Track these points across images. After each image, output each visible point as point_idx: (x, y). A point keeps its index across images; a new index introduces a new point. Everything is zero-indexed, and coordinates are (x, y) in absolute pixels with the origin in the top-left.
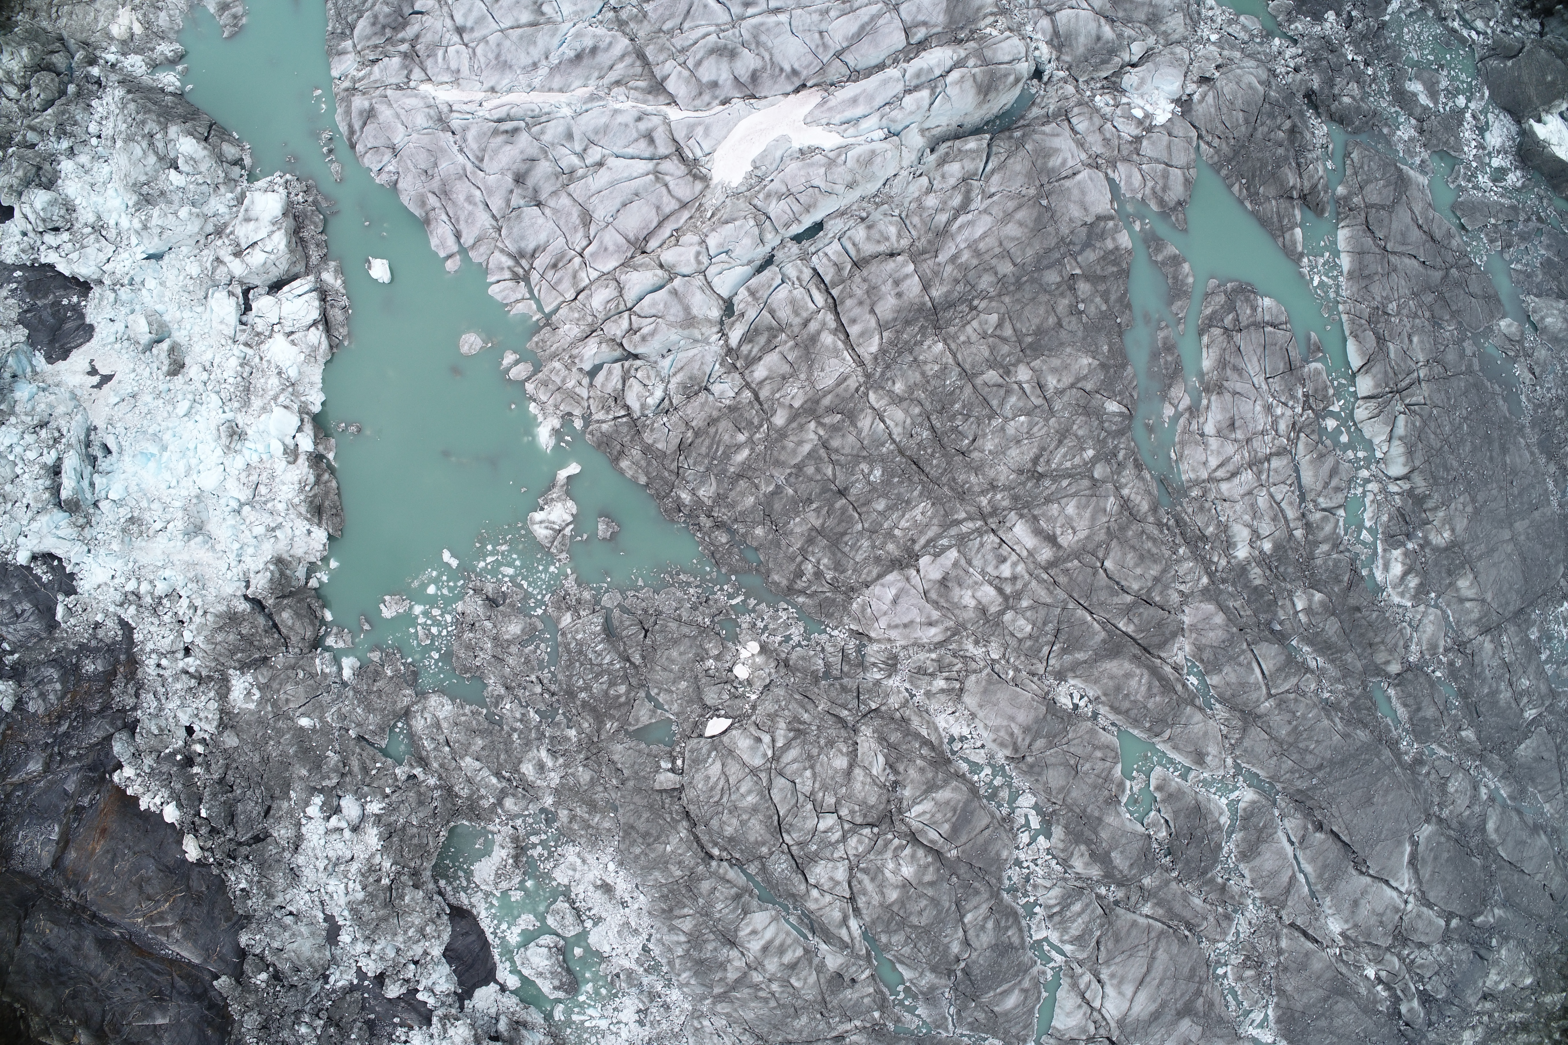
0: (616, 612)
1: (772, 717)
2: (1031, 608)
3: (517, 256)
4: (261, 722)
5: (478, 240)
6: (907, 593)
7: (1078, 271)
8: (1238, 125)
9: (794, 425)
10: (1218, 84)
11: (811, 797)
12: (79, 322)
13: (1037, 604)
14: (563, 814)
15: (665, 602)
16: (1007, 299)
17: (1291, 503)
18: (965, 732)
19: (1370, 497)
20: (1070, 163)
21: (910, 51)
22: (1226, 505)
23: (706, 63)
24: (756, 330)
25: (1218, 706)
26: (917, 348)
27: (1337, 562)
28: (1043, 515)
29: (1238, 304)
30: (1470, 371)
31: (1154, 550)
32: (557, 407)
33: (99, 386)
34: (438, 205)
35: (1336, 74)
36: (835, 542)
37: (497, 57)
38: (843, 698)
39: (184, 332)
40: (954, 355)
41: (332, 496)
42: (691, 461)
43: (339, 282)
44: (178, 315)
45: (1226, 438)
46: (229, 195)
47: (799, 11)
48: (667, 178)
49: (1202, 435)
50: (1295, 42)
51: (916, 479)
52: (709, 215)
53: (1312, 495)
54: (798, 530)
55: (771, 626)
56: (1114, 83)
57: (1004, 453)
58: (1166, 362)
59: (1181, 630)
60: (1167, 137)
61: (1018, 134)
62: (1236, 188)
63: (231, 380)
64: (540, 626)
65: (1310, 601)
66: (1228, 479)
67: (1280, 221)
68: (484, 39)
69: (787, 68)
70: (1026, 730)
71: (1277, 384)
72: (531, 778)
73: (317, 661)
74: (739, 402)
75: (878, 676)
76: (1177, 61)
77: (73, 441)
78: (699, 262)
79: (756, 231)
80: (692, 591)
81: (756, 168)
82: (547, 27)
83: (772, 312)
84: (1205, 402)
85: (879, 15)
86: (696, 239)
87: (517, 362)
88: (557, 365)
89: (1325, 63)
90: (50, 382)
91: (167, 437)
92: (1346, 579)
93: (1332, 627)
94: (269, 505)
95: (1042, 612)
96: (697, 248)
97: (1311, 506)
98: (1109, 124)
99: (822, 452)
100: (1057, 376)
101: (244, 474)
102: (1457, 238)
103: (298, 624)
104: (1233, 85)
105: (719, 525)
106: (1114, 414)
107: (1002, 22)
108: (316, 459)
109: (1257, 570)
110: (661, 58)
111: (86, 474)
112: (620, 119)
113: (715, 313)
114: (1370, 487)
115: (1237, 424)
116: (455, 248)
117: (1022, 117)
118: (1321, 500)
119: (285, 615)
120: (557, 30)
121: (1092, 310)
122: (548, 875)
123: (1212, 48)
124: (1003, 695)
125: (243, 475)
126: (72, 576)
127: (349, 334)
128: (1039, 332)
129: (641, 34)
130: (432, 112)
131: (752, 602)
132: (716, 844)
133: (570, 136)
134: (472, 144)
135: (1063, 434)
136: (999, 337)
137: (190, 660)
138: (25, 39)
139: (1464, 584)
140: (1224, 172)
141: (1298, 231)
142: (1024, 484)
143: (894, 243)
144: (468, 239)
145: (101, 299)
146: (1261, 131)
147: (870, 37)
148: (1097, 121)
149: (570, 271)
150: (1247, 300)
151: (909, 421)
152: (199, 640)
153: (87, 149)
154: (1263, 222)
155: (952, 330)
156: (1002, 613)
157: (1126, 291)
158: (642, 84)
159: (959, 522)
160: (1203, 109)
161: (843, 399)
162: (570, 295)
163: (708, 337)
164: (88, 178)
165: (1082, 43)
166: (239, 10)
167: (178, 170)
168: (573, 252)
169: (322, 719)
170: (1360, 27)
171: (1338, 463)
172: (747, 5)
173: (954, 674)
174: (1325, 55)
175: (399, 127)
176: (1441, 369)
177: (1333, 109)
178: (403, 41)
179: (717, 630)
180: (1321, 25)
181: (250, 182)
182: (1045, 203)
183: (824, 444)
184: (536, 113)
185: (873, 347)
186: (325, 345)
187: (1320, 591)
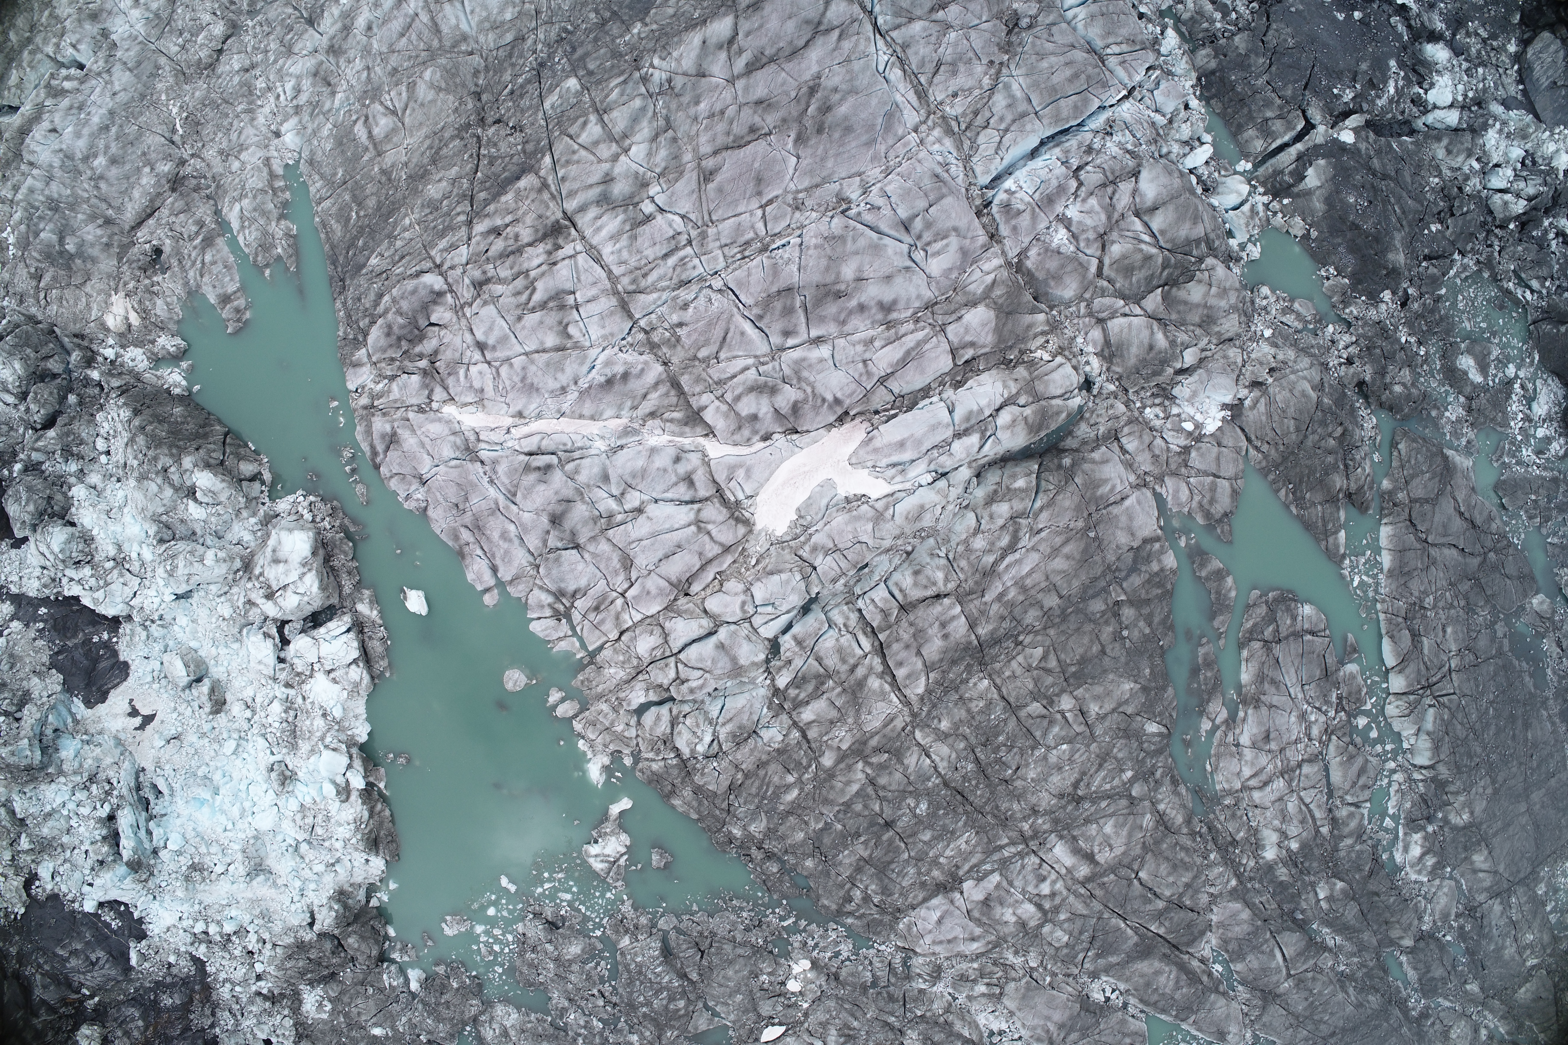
0: (673, 935)
1: (824, 1025)
2: (1068, 920)
3: (559, 595)
4: (335, 1030)
5: (516, 577)
6: (952, 914)
7: (1123, 597)
8: (1289, 433)
9: (842, 766)
10: (1271, 390)
12: (113, 660)
13: (1074, 916)
15: (720, 925)
16: (1052, 632)
17: (1319, 806)
18: (1004, 1026)
19: (1395, 787)
20: (1119, 488)
21: (956, 374)
22: (1258, 811)
23: (745, 400)
24: (803, 678)
25: (1240, 988)
26: (963, 687)
27: (1360, 853)
28: (1082, 835)
29: (1279, 614)
30: (1500, 653)
31: (1187, 859)
32: (606, 746)
33: (142, 727)
34: (472, 540)
35: (1389, 362)
36: (882, 870)
37: (523, 379)
38: (890, 1007)
39: (222, 669)
40: (999, 689)
41: (388, 825)
42: (742, 801)
43: (375, 612)
44: (213, 652)
45: (1261, 749)
46: (253, 520)
47: (842, 340)
48: (710, 527)
49: (1237, 745)
50: (1349, 325)
51: (961, 810)
52: (753, 562)
53: (1340, 793)
54: (847, 861)
55: (821, 945)
56: (1164, 389)
57: (1046, 780)
58: (1206, 678)
59: (1209, 928)
60: (1216, 449)
61: (1067, 461)
62: (1283, 492)
63: (277, 725)
64: (600, 946)
65: (1332, 890)
66: (1260, 788)
67: (1324, 526)
68: (508, 359)
69: (829, 397)
70: (1061, 1026)
71: (1312, 690)
73: (385, 977)
74: (788, 745)
75: (923, 986)
76: (1229, 366)
77: (125, 791)
78: (744, 612)
79: (802, 585)
80: (745, 914)
81: (801, 517)
82: (575, 353)
83: (819, 660)
84: (1241, 714)
85: (926, 340)
86: (741, 587)
87: (563, 700)
88: (603, 707)
89: (1378, 351)
90: (92, 731)
91: (217, 777)
92: (1367, 867)
93: (1351, 912)
94: (327, 844)
95: (1079, 923)
96: (742, 597)
97: (1338, 803)
98: (1159, 441)
99: (870, 790)
100: (1099, 703)
102: (1498, 521)
103: (363, 947)
104: (1286, 394)
105: (770, 856)
106: (1154, 735)
107: (1054, 342)
108: (369, 793)
109: (1284, 870)
110: (697, 389)
111: (142, 824)
112: (658, 461)
113: (762, 656)
114: (1395, 777)
115: (1272, 736)
116: (492, 582)
117: (1070, 433)
118: (1347, 798)
119: (350, 941)
120: (584, 357)
121: (1136, 633)
123: (1266, 348)
124: (1040, 1000)
125: (298, 817)
126: (140, 921)
127: (390, 665)
128: (1083, 661)
129: (675, 360)
130: (458, 441)
131: (803, 923)
133: (606, 478)
134: (503, 480)
135: (1103, 758)
136: (1043, 669)
137: (262, 983)
138: (14, 346)
139: (1479, 858)
140: (1271, 477)
141: (1342, 534)
142: (1064, 808)
143: (941, 587)
144: (505, 574)
145: (132, 635)
146: (1312, 439)
147: (915, 363)
148: (1146, 438)
149: (613, 613)
150: (1288, 609)
151: (954, 755)
152: (271, 969)
153: (96, 466)
154: (1308, 526)
155: (997, 666)
156: (1041, 926)
157: (1170, 612)
158: (677, 415)
159: (1002, 847)
160: (1256, 415)
161: (890, 739)
162: (614, 635)
163: (755, 678)
164: (103, 506)
165: (1134, 353)
166: (241, 303)
167: (196, 500)
168: (615, 594)
169: (393, 1028)
170: (1416, 305)
171: (1367, 761)
172: (787, 334)
173: (995, 981)
174: (1379, 342)
175: (426, 456)
176: (1472, 657)
177: (1384, 398)
178: (421, 356)
179: (770, 948)
180: (1376, 307)
181: (272, 499)
182: (1092, 534)
183: (872, 782)
184: (569, 447)
185: (920, 688)
186: (366, 678)
187: (1342, 880)
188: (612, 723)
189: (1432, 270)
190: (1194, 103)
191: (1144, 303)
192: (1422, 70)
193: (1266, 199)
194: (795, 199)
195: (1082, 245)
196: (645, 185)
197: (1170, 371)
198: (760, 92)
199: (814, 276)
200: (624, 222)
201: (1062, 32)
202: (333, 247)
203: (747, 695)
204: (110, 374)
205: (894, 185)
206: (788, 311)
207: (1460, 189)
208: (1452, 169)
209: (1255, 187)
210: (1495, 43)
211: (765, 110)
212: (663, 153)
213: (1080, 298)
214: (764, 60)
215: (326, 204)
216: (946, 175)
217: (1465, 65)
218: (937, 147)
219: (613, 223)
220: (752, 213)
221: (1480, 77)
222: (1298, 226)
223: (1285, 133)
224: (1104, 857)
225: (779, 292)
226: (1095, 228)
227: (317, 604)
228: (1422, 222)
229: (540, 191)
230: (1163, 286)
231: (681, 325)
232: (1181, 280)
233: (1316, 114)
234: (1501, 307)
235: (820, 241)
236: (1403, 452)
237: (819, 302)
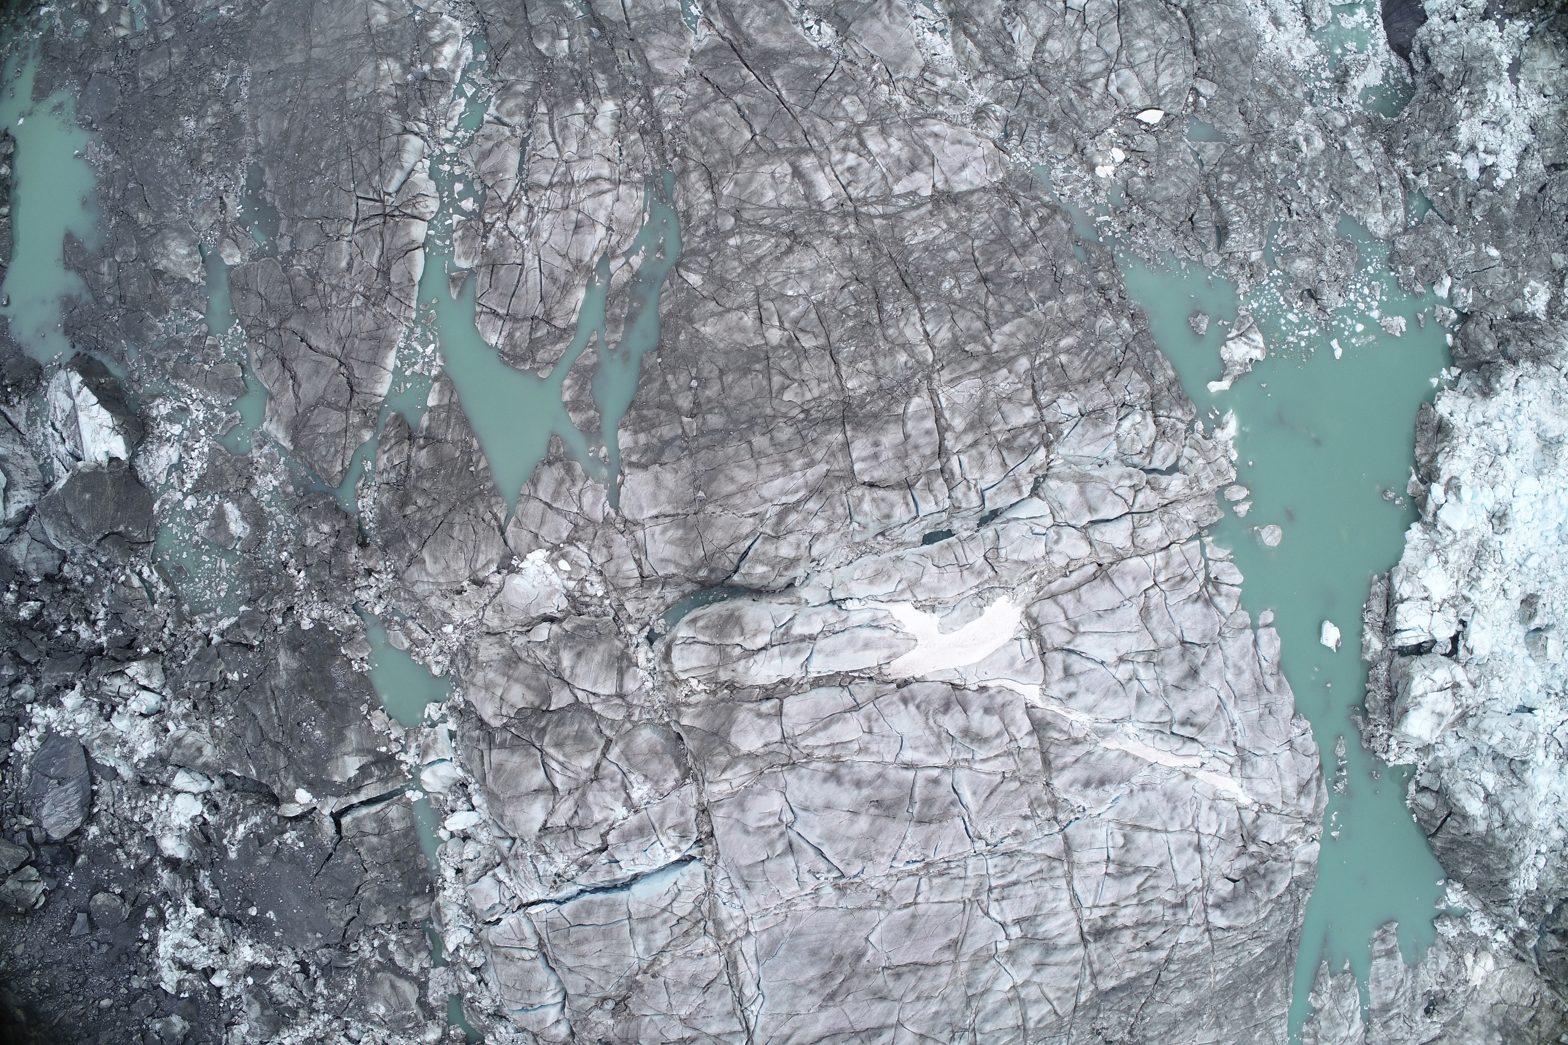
0: (1211, 246)
1: (1101, 106)
2: (837, 119)
3: (1210, 603)
4: (1528, 267)
5: (1241, 630)
6: (951, 169)
7: (685, 419)
8: (461, 525)
9: (1012, 354)
10: (468, 573)
11: (1085, 27)
13: (830, 120)
14: (1299, 94)
15: (1166, 239)
16: (769, 411)
17: (543, 136)
18: (928, 35)
19: (452, 125)
20: (658, 529)
21: (783, 691)
22: (609, 155)
23: (993, 732)
24: (1024, 452)
26: (874, 389)
27: (512, 72)
28: (798, 199)
29: (525, 345)
30: (293, 221)
31: (698, 134)
32: (1215, 447)
34: (1267, 677)
35: (327, 558)
36: (1003, 237)
37: (1175, 808)
38: (1035, 100)
39: (1515, 632)
40: (838, 373)
41: (1423, 440)
42: (1112, 354)
43: (1368, 637)
44: (1516, 650)
45: (588, 217)
46: (1441, 754)
47: (887, 760)
48: (1065, 624)
49: (609, 229)
51: (911, 268)
52: (1035, 578)
53: (514, 140)
54: (1034, 259)
55: (1080, 185)
56: (574, 607)
57: (818, 266)
58: (622, 308)
59: (694, 57)
60: (542, 533)
61: (703, 573)
62: (482, 465)
63: (1490, 569)
64: (1278, 259)
65: (552, 45)
66: (600, 178)
67: (448, 417)
68: (1182, 831)
69: (912, 707)
70: (875, 15)
71: (514, 256)
72: (1319, 134)
73: (1470, 300)
74: (1055, 392)
75: (998, 107)
76: (501, 610)
78: (1058, 533)
79: (1002, 543)
80: (1141, 241)
81: (981, 607)
82: (1126, 820)
83: (1004, 464)
84: (596, 259)
85: (805, 734)
86: (1053, 558)
87: (1237, 503)
88: (1206, 486)
89: (335, 573)
91: (1553, 538)
92: (509, 53)
93: (538, 14)
94: (1484, 445)
95: (827, 112)
96: (1056, 548)
97: (519, 131)
98: (598, 560)
99: (993, 320)
100: (742, 322)
101: (1499, 479)
102: (254, 357)
103: (1481, 336)
104: (454, 566)
105: (1102, 290)
106: (695, 271)
107: (680, 693)
108: (1429, 476)
109: (598, 85)
110: (1030, 754)
112: (1090, 699)
113: (1052, 483)
114: (448, 135)
115: (572, 226)
116: (1261, 632)
117: (684, 596)
118: (508, 134)
119: (1491, 347)
120: (1119, 814)
121: (683, 378)
122: (1322, 52)
123: (456, 615)
124: (890, 50)
127: (1371, 585)
128: (745, 371)
129: (1040, 786)
130: (1249, 770)
132: (1178, 20)
133: (1139, 699)
134: (1224, 724)
135: (754, 267)
136: (788, 377)
139: (381, 17)
140: (489, 484)
141: (431, 403)
143: (869, 495)
144: (1249, 636)
146: (439, 511)
147: (821, 715)
148: (611, 568)
149: (1170, 570)
150: (514, 347)
151: (902, 324)
154: (465, 422)
155: (833, 397)
156: (866, 123)
157: (640, 388)
158: (1055, 735)
159: (883, 216)
160: (491, 553)
161: (959, 363)
162: (1175, 548)
163: (1064, 464)
164: (1560, 809)
165: (598, 655)
166: (1378, 947)
167: (1485, 789)
168: (1163, 587)
169: (1479, 250)
170: (278, 605)
171: (476, 164)
172: (936, 781)
173: (927, 85)
174: (331, 581)
175: (1282, 766)
176: (327, 228)
177: (343, 524)
178: (1252, 856)
179: (1128, 200)
180: (322, 616)
181: (1415, 766)
182: (701, 494)
183: (988, 327)
184: (1159, 736)
185: (916, 403)
186: (1396, 581)
187: (539, 51)
188: (1204, 468)
189: (250, 634)
190: (450, 874)
191: (571, 700)
192: (200, 837)
193: (402, 757)
194: (884, 902)
195: (619, 777)
196: (1010, 952)
197: (567, 626)
198: (879, 1008)
199: (895, 828)
200: (1040, 925)
201: (576, 986)
202: (1287, 972)
203: (1080, 453)
204: (1508, 918)
205: (791, 890)
206: (928, 802)
207: (195, 706)
208: (198, 729)
209: (409, 771)
210: (111, 840)
211: (881, 991)
212: (983, 977)
213: (635, 725)
214: (863, 1035)
215: (1278, 1012)
216: (737, 884)
217: (149, 826)
218: (736, 913)
219: (1050, 927)
220: (927, 901)
221: (138, 811)
222: (378, 721)
223: (364, 817)
224: (783, 169)
225: (930, 823)
226: (602, 789)
227: (1417, 663)
228: (246, 686)
229: (1100, 972)
230: (547, 711)
231: (1026, 818)
232: (529, 712)
233: (328, 825)
234: (179, 569)
235: (878, 859)
236: (339, 462)
237: (897, 803)
